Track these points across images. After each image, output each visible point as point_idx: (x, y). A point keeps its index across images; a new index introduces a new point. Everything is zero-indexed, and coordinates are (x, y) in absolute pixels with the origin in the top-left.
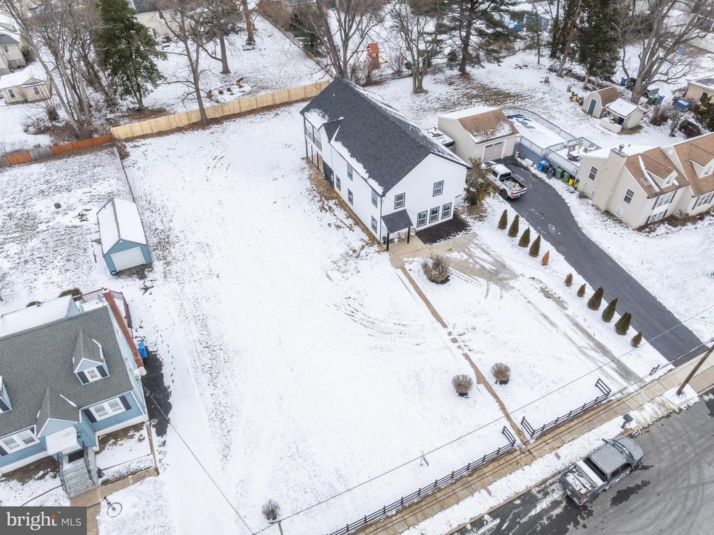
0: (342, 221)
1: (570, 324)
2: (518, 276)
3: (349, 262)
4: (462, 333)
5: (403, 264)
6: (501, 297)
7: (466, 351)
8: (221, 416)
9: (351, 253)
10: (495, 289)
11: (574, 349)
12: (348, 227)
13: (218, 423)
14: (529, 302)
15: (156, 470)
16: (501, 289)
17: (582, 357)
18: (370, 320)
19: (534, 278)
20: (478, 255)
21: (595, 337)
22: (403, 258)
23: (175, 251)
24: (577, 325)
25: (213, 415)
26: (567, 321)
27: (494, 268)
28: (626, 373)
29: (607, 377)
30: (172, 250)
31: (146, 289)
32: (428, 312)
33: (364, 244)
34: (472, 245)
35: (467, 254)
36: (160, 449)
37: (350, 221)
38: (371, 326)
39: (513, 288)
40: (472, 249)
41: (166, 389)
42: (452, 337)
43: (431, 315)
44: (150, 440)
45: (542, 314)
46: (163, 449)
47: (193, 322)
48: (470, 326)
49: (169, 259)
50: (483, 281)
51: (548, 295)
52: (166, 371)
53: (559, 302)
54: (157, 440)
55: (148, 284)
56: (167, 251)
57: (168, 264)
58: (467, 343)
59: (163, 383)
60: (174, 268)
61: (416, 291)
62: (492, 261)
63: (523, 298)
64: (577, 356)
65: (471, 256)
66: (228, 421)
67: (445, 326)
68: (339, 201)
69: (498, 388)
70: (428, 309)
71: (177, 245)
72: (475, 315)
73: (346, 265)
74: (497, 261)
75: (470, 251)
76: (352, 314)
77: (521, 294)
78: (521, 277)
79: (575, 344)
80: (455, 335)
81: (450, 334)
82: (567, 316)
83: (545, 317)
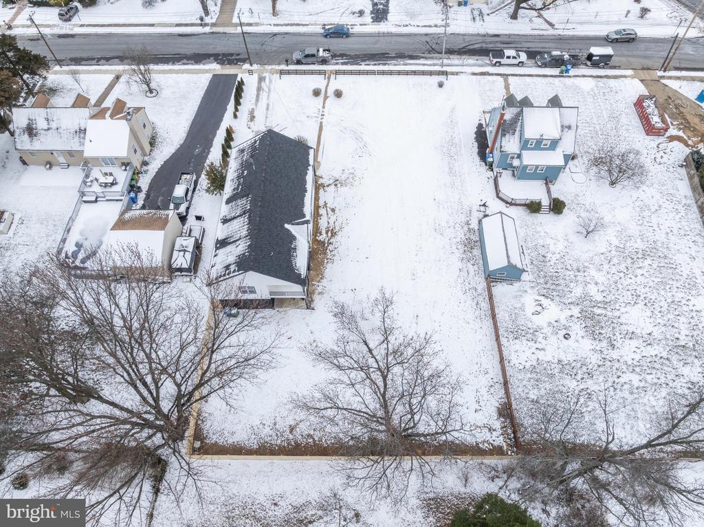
3: (344, 179)
4: (316, 117)
7: (321, 109)
9: (339, 185)
12: (326, 207)
19: (249, 128)
26: (259, 104)
33: (326, 188)
37: (322, 211)
41: (477, 141)
48: (309, 119)
51: (252, 118)
52: (476, 150)
53: (252, 112)
55: (482, 209)
57: (468, 223)
58: (318, 112)
59: (478, 144)
60: (463, 219)
64: (274, 90)
67: (321, 123)
70: (322, 134)
71: (458, 240)
73: (348, 178)
79: (268, 95)
80: (320, 117)
81: (322, 119)
82: (256, 105)
83: (267, 109)
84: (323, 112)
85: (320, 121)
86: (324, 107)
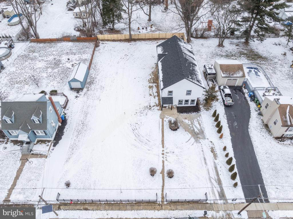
0: (153, 93)
1: (213, 166)
2: (206, 139)
3: (146, 110)
4: (168, 152)
5: (164, 118)
6: (193, 144)
7: (165, 160)
8: (73, 148)
9: (148, 106)
10: (193, 140)
11: (207, 177)
12: (154, 96)
13: (71, 150)
14: (203, 151)
15: (47, 156)
16: (195, 141)
17: (208, 181)
18: (139, 134)
19: (212, 142)
20: (195, 124)
21: (220, 176)
22: (166, 115)
23: (93, 86)
24: (216, 168)
25: (71, 147)
26: (213, 164)
27: (198, 132)
28: (222, 195)
29: (213, 193)
30: (92, 86)
31: (77, 97)
32: (161, 139)
33: (155, 105)
34: (196, 119)
35: (191, 122)
36: (51, 151)
37: (156, 94)
38: (138, 136)
39: (200, 143)
40: (195, 121)
41: (63, 132)
42: (163, 152)
43: (161, 141)
44: (50, 147)
45: (204, 158)
46: (52, 151)
47: (83, 113)
48: (172, 151)
49: (89, 89)
50: (190, 135)
51: (213, 150)
52: (66, 127)
53: (215, 156)
54: (52, 147)
55: (78, 95)
56: (91, 86)
57: (88, 90)
58: (167, 157)
59: (64, 130)
60: (89, 92)
61: (162, 130)
62: (199, 129)
63: (201, 148)
64: (206, 180)
65: (192, 124)
66: (75, 150)
67: (163, 147)
68: (157, 85)
69: (166, 178)
70: (161, 138)
71: (95, 84)
72: (177, 148)
73: (144, 111)
74: (201, 129)
75: (193, 121)
76: (134, 130)
77: (202, 147)
78: (207, 139)
79: (209, 175)
80: (164, 152)
81: (163, 151)
82: (214, 162)
83: (205, 159)
84: (163, 157)
85: (164, 149)
86: (163, 162)
